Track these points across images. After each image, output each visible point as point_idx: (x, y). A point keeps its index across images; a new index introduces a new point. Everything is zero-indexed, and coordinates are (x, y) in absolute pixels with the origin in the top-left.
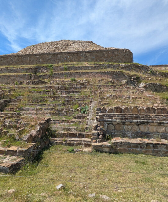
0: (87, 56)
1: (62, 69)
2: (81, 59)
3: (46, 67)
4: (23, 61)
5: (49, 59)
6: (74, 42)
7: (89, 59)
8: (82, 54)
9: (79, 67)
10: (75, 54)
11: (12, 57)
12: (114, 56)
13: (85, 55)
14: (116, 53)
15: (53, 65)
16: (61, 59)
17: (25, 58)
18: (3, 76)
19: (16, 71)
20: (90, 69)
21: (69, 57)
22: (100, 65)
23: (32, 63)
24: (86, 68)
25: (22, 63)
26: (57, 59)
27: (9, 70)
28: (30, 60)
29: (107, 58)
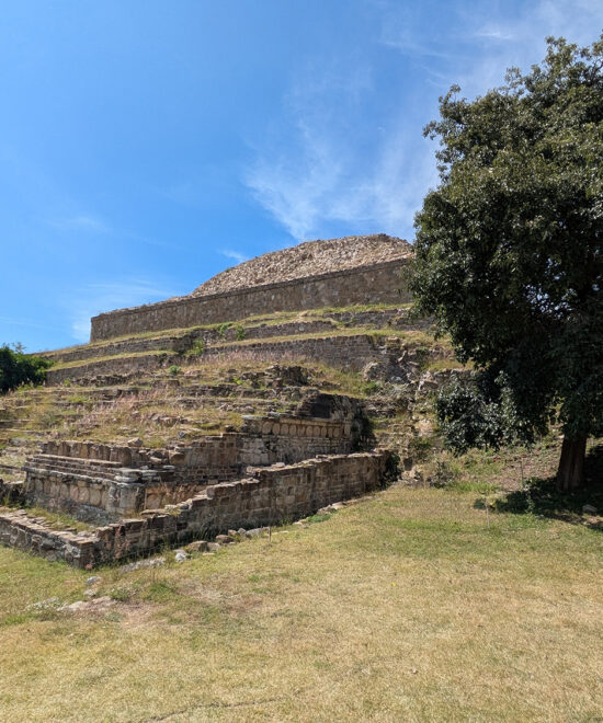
0: (319, 289)
2: (303, 302)
3: (215, 331)
5: (227, 309)
7: (323, 300)
9: (274, 328)
10: (289, 289)
12: (392, 281)
13: (314, 287)
14: (399, 272)
16: (256, 305)
19: (145, 347)
20: (302, 332)
21: (273, 297)
26: (245, 306)
27: (130, 346)
28: (188, 315)
29: (374, 290)
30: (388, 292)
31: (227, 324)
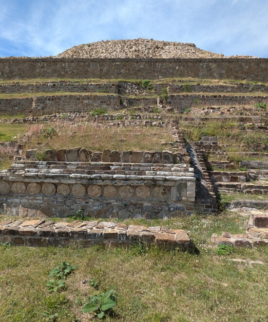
0: (212, 67)
1: (177, 89)
2: (201, 74)
3: (138, 84)
4: (88, 71)
5: (139, 71)
6: (165, 44)
7: (215, 74)
8: (201, 64)
9: (208, 87)
10: (190, 64)
11: (65, 62)
12: (259, 70)
13: (208, 66)
14: (263, 66)
15: (149, 82)
16: (163, 71)
17: (91, 66)
18: (65, 96)
20: (229, 92)
21: (177, 68)
22: (242, 84)
23: (106, 75)
24: (221, 89)
25: (86, 74)
26: (154, 71)
27: (70, 87)
28: (101, 70)
29: (247, 73)
30: (257, 76)
31: (147, 80)
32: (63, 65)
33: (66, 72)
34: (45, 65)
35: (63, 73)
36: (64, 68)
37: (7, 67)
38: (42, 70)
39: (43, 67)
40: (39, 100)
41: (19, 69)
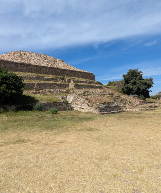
8: (76, 73)
11: (31, 66)
15: (64, 77)
32: (31, 67)
33: (32, 70)
34: (23, 66)
35: (31, 70)
36: (31, 68)
37: (2, 64)
38: (21, 68)
39: (21, 67)
40: (38, 84)
41: (9, 66)
